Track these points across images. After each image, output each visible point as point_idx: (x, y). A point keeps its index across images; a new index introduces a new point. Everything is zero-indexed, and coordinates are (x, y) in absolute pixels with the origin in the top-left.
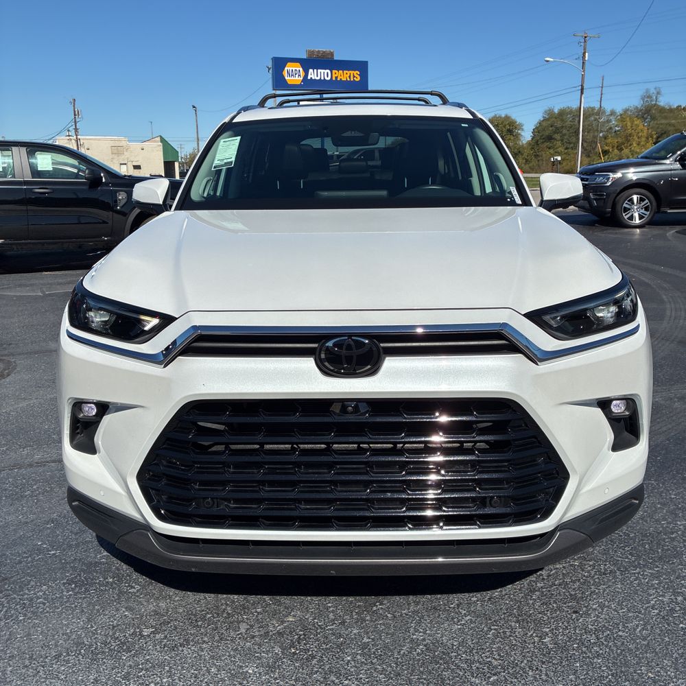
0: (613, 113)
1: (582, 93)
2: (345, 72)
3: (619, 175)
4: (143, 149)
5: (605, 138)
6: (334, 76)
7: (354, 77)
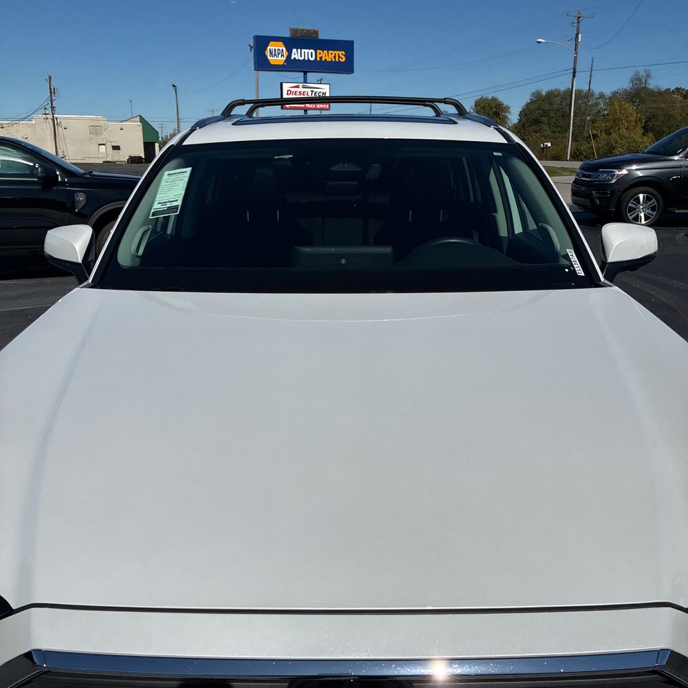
0: (602, 96)
1: (574, 76)
2: (330, 52)
3: (624, 172)
4: (122, 129)
5: (593, 121)
6: (318, 56)
7: (339, 57)
